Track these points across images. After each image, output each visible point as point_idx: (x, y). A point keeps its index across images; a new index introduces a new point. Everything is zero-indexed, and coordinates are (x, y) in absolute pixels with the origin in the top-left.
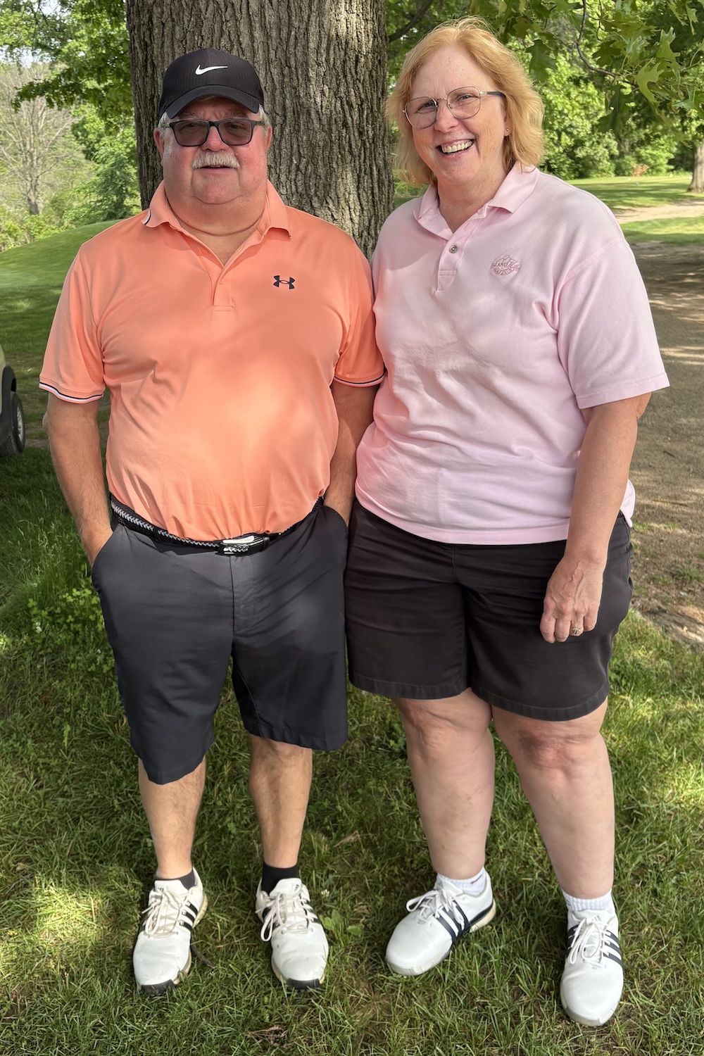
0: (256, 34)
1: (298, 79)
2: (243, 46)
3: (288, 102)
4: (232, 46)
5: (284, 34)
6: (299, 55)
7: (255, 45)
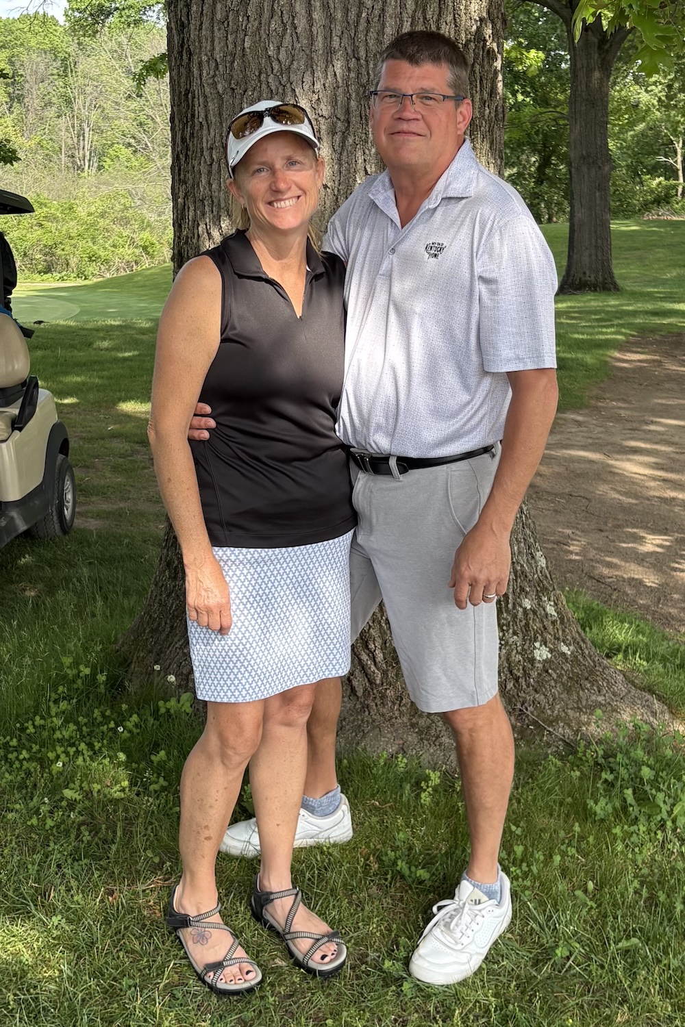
0: (316, 16)
1: (368, 74)
2: (299, 30)
3: (353, 103)
4: (285, 30)
5: (352, 15)
6: (371, 42)
7: (314, 29)
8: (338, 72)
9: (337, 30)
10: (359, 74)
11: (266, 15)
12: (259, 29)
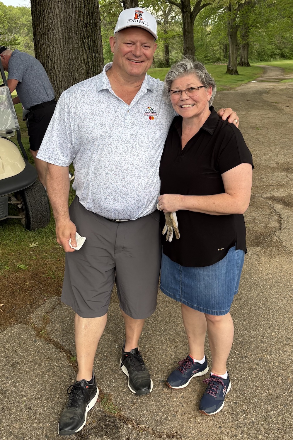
8: (64, 30)
9: (63, 22)
10: (68, 30)
11: (49, 19)
12: (48, 22)
